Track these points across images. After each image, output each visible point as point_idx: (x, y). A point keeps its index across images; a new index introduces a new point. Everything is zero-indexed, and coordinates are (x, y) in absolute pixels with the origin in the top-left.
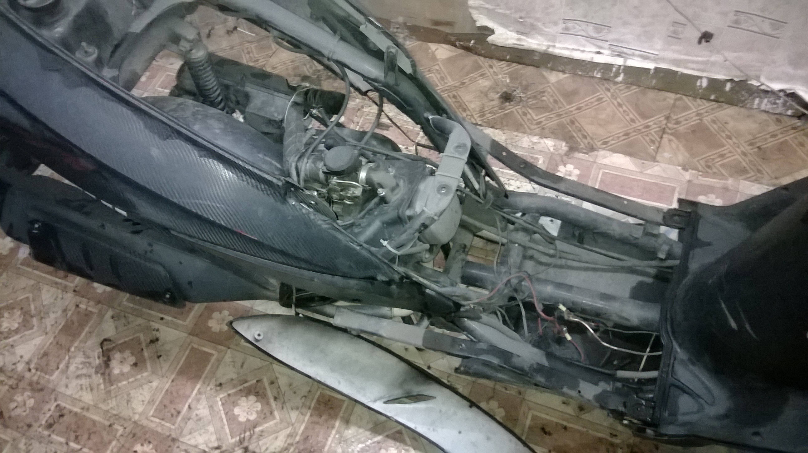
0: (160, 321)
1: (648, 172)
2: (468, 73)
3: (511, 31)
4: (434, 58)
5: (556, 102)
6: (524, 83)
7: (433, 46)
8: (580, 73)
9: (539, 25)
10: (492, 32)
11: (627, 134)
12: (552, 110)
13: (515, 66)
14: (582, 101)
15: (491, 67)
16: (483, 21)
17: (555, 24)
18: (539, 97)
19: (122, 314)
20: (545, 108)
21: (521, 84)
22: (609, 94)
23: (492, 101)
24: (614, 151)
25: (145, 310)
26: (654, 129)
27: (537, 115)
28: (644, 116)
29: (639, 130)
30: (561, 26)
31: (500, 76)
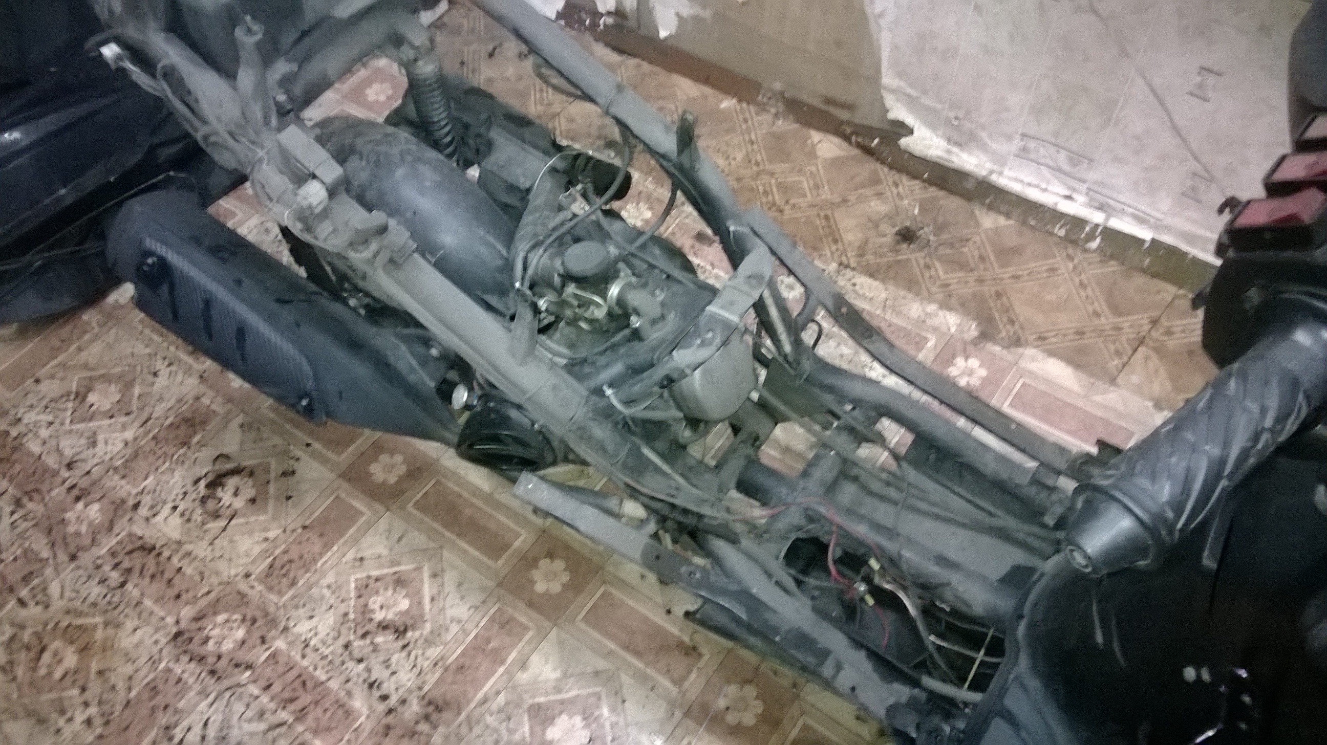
0: (305, 448)
1: (1099, 398)
2: (857, 187)
3: (937, 136)
4: (812, 154)
5: (982, 258)
6: (940, 219)
7: (816, 136)
8: (1033, 223)
9: (984, 135)
10: (910, 131)
11: (1080, 333)
12: (972, 270)
13: (933, 191)
14: (1025, 267)
15: (896, 185)
16: (899, 112)
17: (1009, 138)
18: (957, 245)
19: (255, 425)
20: (962, 266)
21: (935, 220)
22: (1071, 266)
23: (884, 236)
24: (1051, 353)
25: (288, 427)
26: (1128, 333)
27: (945, 273)
28: (1117, 311)
29: (1104, 331)
30: (1017, 144)
31: (906, 202)
